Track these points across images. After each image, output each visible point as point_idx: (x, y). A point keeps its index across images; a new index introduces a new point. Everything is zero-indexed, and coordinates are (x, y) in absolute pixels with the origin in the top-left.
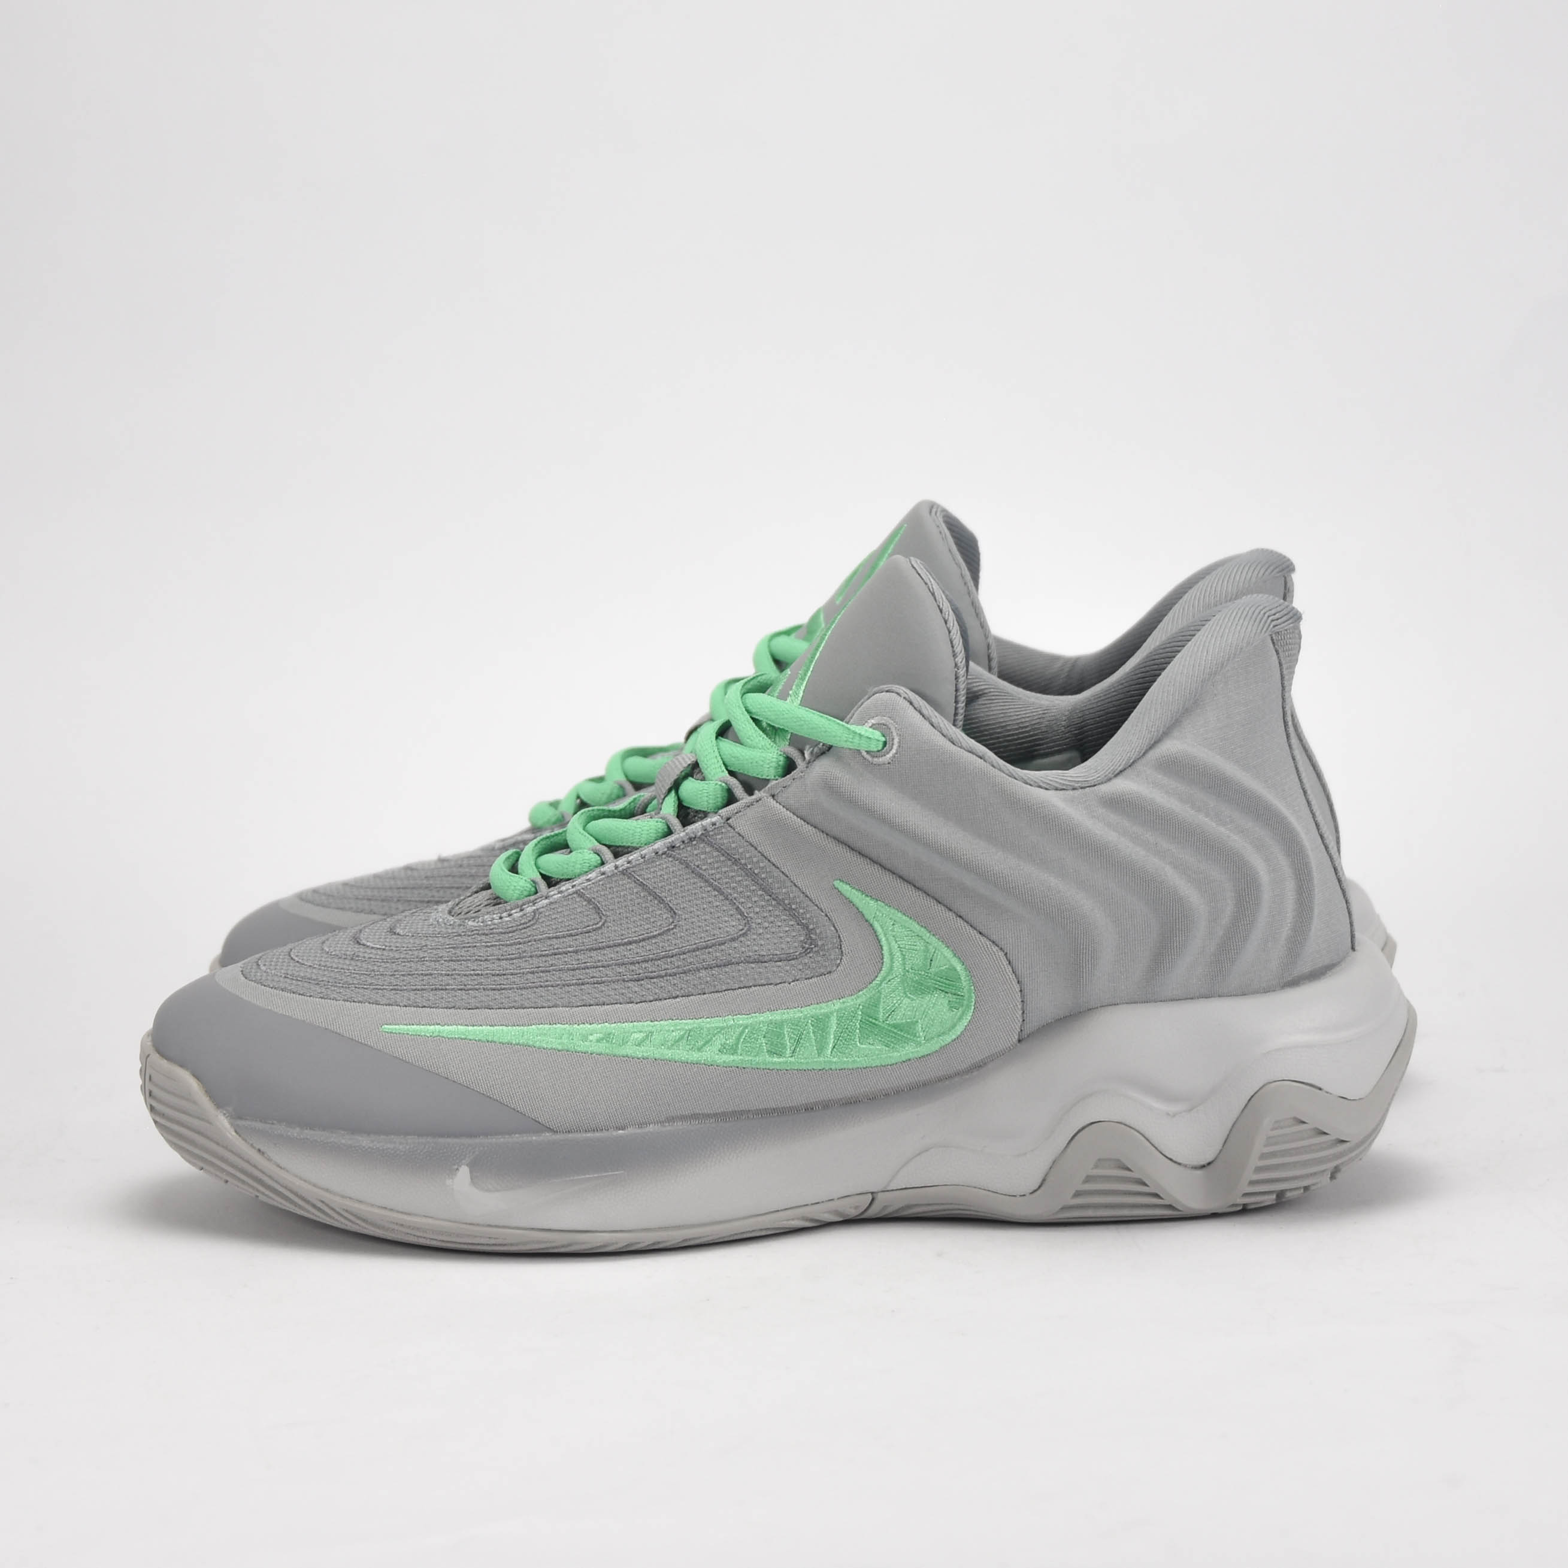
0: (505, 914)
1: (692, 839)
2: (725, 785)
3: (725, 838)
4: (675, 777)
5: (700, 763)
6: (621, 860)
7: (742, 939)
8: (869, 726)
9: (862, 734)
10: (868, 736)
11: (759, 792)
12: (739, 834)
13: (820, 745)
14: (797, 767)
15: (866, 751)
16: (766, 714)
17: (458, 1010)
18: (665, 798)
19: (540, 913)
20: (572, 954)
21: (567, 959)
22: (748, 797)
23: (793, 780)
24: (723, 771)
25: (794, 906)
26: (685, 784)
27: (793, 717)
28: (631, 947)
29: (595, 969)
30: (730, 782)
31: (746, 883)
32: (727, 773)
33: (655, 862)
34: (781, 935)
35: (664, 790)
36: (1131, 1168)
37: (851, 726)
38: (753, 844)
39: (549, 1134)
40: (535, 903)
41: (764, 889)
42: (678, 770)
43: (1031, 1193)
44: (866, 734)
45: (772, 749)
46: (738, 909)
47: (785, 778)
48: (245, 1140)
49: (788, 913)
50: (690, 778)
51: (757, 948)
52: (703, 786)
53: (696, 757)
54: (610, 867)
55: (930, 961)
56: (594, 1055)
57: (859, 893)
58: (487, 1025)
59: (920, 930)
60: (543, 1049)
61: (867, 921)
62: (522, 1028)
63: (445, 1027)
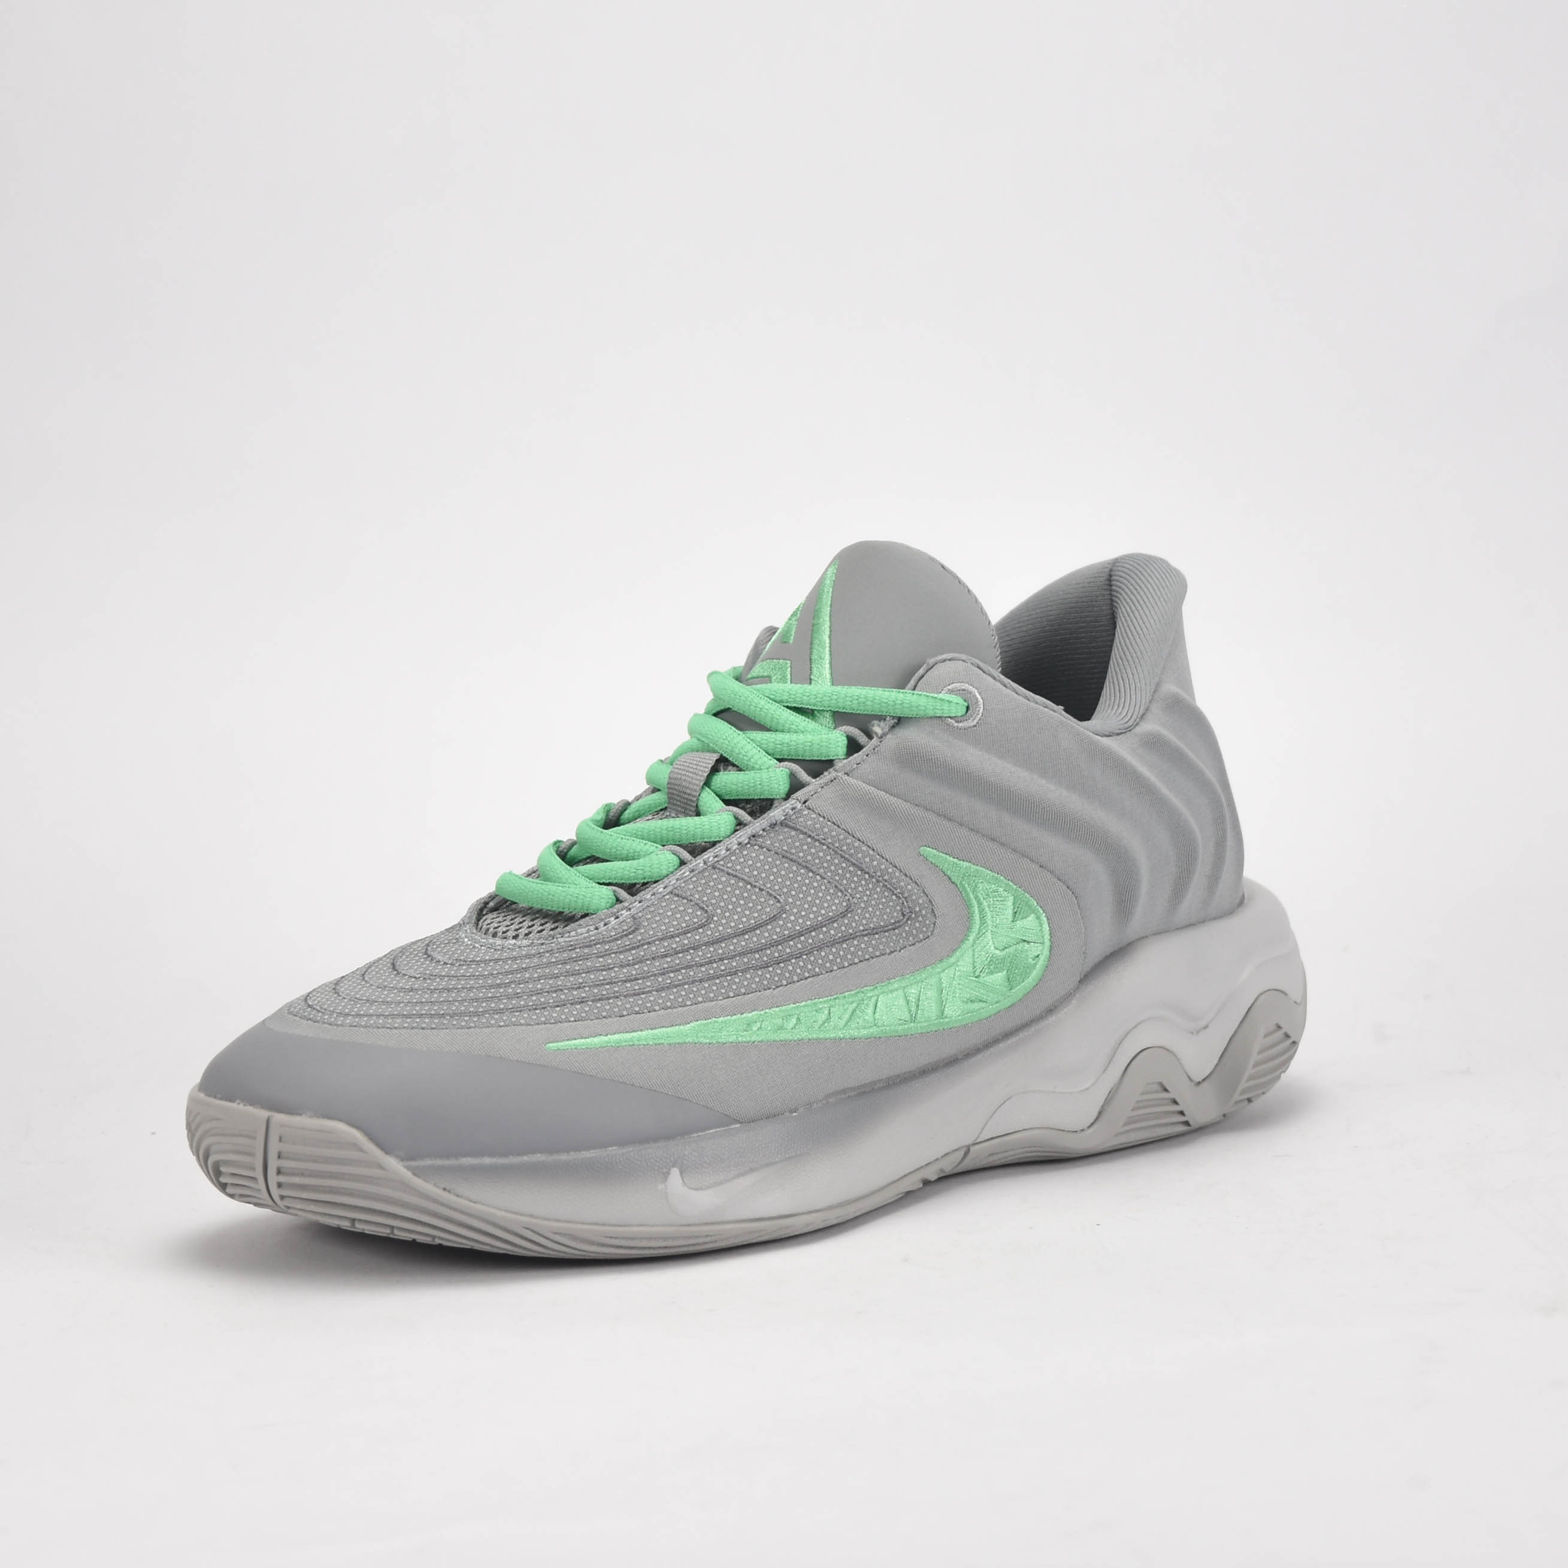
0: (601, 925)
1: (773, 826)
2: (787, 770)
3: (807, 820)
4: (706, 775)
5: (728, 757)
6: (708, 855)
7: (849, 915)
8: (947, 693)
9: (943, 700)
10: (948, 701)
11: (830, 773)
12: (820, 815)
13: (888, 718)
14: (862, 743)
15: (950, 717)
16: (798, 699)
17: (610, 1019)
18: (699, 795)
19: (640, 918)
20: (691, 951)
21: (689, 957)
22: (818, 779)
23: (867, 756)
24: (771, 760)
25: (886, 877)
26: (719, 779)
27: (846, 697)
28: (747, 937)
29: (720, 963)
30: (791, 767)
31: (836, 861)
32: (775, 761)
33: (742, 852)
34: (881, 906)
35: (695, 787)
36: (1168, 1089)
37: (928, 694)
38: (836, 822)
39: (738, 1126)
40: (630, 909)
41: (854, 864)
42: (706, 767)
43: (1089, 1127)
44: (947, 699)
45: (825, 731)
46: (836, 887)
47: (856, 755)
48: (425, 1180)
49: (881, 884)
50: (721, 773)
51: (864, 922)
52: (758, 775)
53: (717, 752)
54: (699, 862)
55: (1016, 913)
56: (756, 1043)
57: (948, 856)
58: (647, 1029)
59: (1008, 884)
60: (710, 1044)
61: (954, 883)
62: (682, 1027)
63: (609, 1036)
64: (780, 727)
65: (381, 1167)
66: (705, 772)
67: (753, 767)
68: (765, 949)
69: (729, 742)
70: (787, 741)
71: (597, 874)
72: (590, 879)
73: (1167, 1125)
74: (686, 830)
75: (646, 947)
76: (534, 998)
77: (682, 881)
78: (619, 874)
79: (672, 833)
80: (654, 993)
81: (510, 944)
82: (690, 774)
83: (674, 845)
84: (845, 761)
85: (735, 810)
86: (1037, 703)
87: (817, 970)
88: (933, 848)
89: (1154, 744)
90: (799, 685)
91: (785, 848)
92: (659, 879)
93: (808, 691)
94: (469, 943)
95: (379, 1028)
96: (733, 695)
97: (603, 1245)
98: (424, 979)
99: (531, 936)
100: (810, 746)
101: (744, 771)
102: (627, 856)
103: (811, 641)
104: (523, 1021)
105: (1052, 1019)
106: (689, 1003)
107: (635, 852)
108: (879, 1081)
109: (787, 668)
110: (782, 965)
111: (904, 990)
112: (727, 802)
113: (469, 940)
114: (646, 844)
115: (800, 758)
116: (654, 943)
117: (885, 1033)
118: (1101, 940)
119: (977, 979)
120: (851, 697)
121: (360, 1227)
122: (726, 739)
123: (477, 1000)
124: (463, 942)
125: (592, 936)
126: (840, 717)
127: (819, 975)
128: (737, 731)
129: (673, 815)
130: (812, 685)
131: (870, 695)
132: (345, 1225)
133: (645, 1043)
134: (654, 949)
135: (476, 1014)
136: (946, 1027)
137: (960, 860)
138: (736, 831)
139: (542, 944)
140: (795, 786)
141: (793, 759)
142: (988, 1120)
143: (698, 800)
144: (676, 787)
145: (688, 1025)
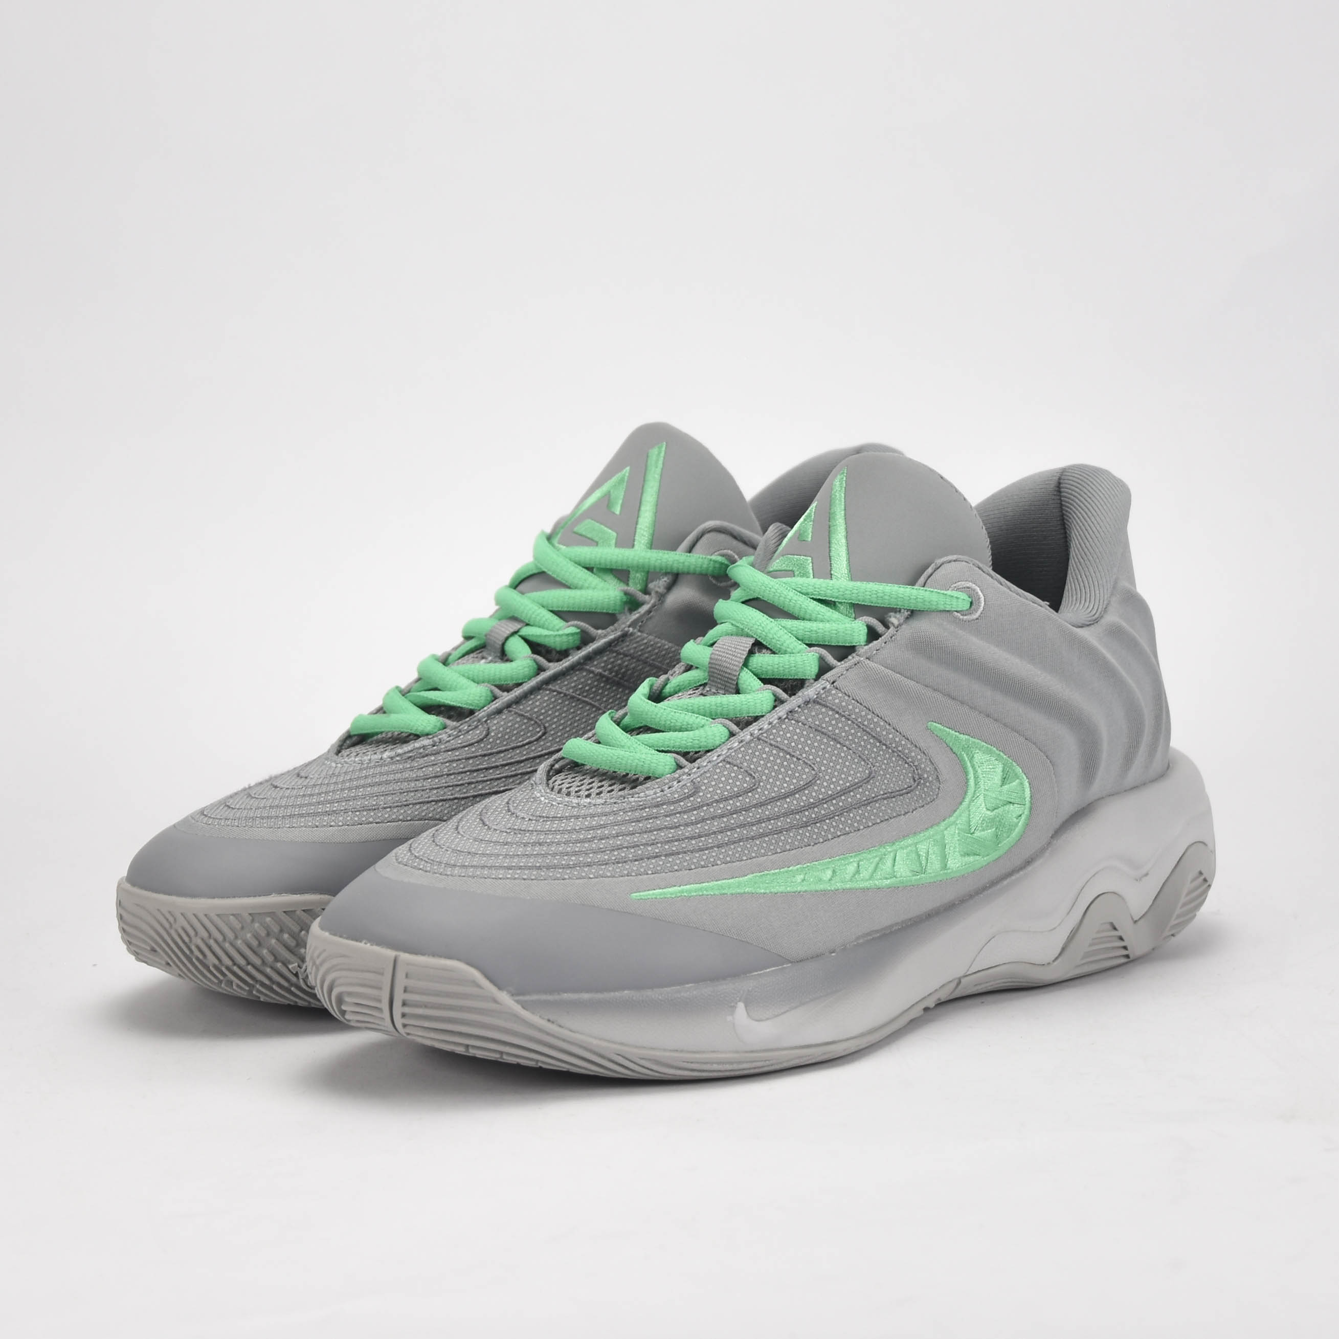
0: (666, 788)
1: (807, 703)
2: (817, 654)
3: (836, 699)
4: (744, 657)
5: (762, 641)
6: (754, 728)
7: (871, 781)
8: (954, 590)
9: (952, 596)
10: (956, 597)
11: (853, 657)
12: (845, 694)
13: (902, 611)
14: (880, 632)
15: (956, 611)
16: (822, 592)
17: (680, 872)
18: (739, 674)
19: (699, 782)
20: (744, 813)
21: (741, 818)
22: (843, 662)
23: (885, 643)
24: (800, 644)
25: (900, 748)
26: (755, 660)
27: (866, 591)
28: (788, 800)
29: (768, 823)
30: (820, 652)
31: (859, 734)
32: (805, 646)
33: (781, 726)
34: (896, 774)
35: (735, 668)
36: (1117, 927)
37: (939, 591)
38: (859, 700)
39: (789, 965)
40: (690, 775)
41: (874, 737)
42: (744, 650)
43: (1054, 961)
44: (956, 596)
45: (847, 620)
46: (860, 756)
47: (875, 642)
48: (533, 1013)
49: (896, 754)
50: (757, 655)
51: (884, 787)
52: (792, 658)
53: (752, 637)
54: (745, 735)
55: (1004, 779)
56: (802, 893)
57: (951, 730)
58: (712, 881)
59: (999, 754)
60: (764, 894)
61: (954, 753)
62: (741, 879)
63: (682, 887)
64: (807, 616)
65: (495, 1001)
66: (743, 654)
67: (786, 651)
68: (804, 810)
69: (763, 628)
70: (815, 629)
71: (656, 743)
72: (650, 747)
73: (1112, 958)
74: (733, 706)
75: (705, 808)
76: (616, 853)
77: (733, 750)
78: (677, 744)
79: (721, 708)
80: (716, 849)
81: (585, 802)
82: (729, 656)
83: (726, 719)
84: (866, 647)
85: (773, 689)
86: (1027, 599)
87: (847, 829)
88: (938, 723)
89: (1116, 633)
90: (822, 580)
91: (817, 723)
92: (712, 748)
93: (831, 585)
94: (547, 801)
95: (486, 878)
96: (763, 587)
97: (680, 1069)
98: (515, 833)
99: (602, 795)
100: (836, 634)
101: (777, 654)
102: (681, 728)
103: (829, 540)
104: (609, 874)
105: (1030, 868)
106: (745, 858)
107: (688, 724)
108: (897, 924)
109: (809, 564)
110: (818, 825)
111: (916, 846)
112: (765, 681)
113: (545, 799)
114: (697, 717)
115: (827, 643)
116: (712, 804)
117: (903, 883)
118: (1069, 800)
119: (971, 836)
120: (870, 592)
121: (472, 1052)
122: (760, 625)
123: (567, 854)
124: (541, 801)
125: (659, 797)
126: (859, 609)
127: (849, 833)
128: (769, 618)
129: (714, 690)
130: (834, 580)
131: (887, 591)
132: (460, 1050)
133: (712, 893)
134: (712, 810)
135: (568, 867)
136: (948, 878)
137: (961, 734)
138: (775, 707)
139: (615, 803)
140: (824, 669)
141: (821, 645)
142: (977, 956)
143: (738, 679)
144: (717, 667)
145: (746, 877)
